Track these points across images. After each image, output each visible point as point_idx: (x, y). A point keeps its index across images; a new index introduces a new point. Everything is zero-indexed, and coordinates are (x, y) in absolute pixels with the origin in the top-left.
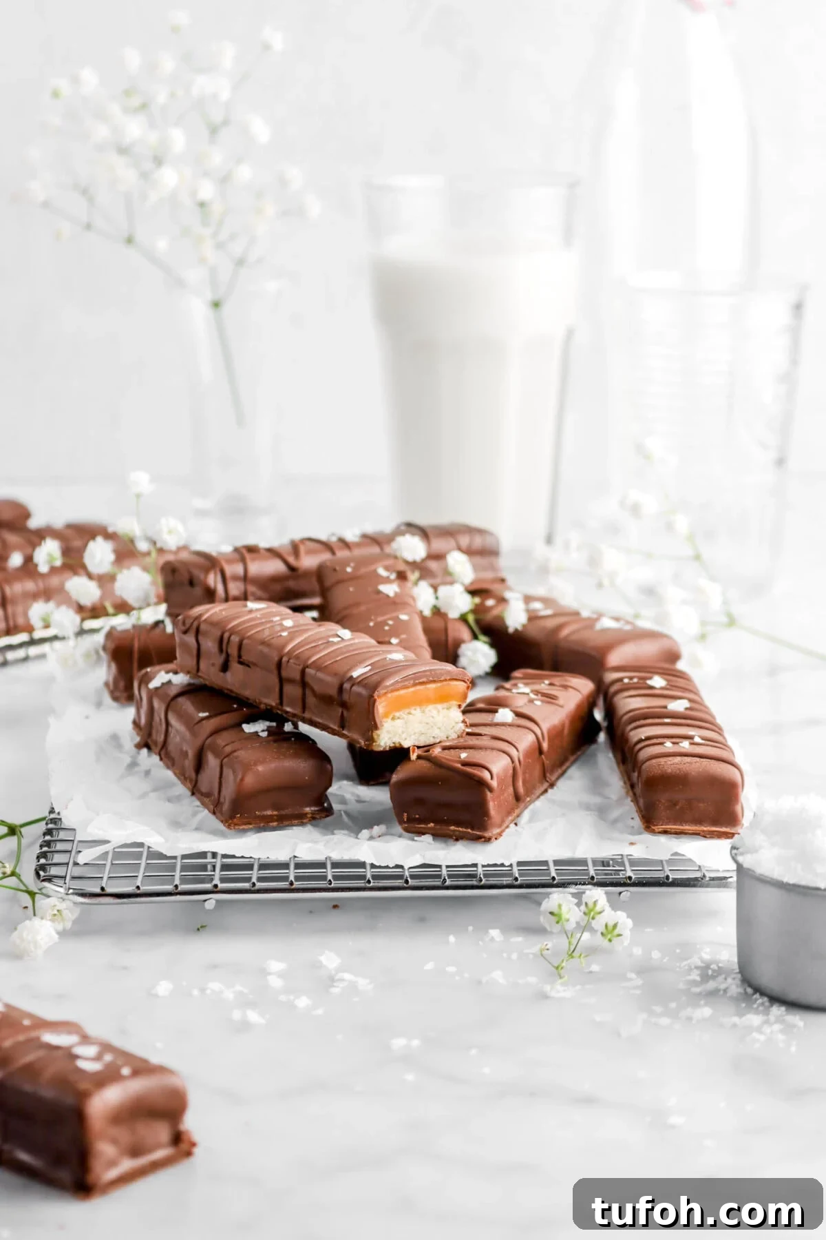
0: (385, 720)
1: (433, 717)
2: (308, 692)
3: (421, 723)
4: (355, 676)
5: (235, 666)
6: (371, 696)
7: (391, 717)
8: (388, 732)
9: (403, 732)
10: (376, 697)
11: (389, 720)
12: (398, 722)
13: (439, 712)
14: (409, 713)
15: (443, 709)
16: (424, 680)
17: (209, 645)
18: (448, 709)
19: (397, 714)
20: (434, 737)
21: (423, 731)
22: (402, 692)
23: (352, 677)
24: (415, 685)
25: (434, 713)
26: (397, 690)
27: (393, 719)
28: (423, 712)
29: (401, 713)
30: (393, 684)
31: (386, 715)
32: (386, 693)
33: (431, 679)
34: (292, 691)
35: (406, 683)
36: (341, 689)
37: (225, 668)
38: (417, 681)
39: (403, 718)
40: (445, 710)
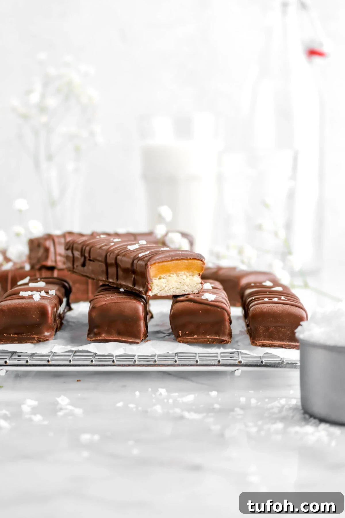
0: (154, 278)
1: (184, 280)
2: (119, 269)
3: (176, 282)
4: (140, 256)
5: (88, 262)
6: (146, 265)
7: (158, 277)
8: (157, 285)
9: (166, 286)
10: (149, 265)
11: (157, 279)
12: (163, 280)
13: (187, 277)
14: (169, 276)
15: (190, 275)
16: (178, 258)
17: (77, 254)
18: (193, 276)
19: (162, 276)
20: (184, 291)
21: (179, 287)
22: (165, 263)
23: (139, 257)
24: (172, 260)
25: (184, 277)
26: (162, 262)
27: (160, 279)
28: (178, 276)
29: (165, 275)
30: (159, 259)
31: (156, 276)
32: (155, 263)
33: (182, 257)
34: (112, 270)
35: (167, 259)
36: (133, 264)
37: (84, 265)
38: (173, 258)
39: (166, 279)
40: (191, 276)
